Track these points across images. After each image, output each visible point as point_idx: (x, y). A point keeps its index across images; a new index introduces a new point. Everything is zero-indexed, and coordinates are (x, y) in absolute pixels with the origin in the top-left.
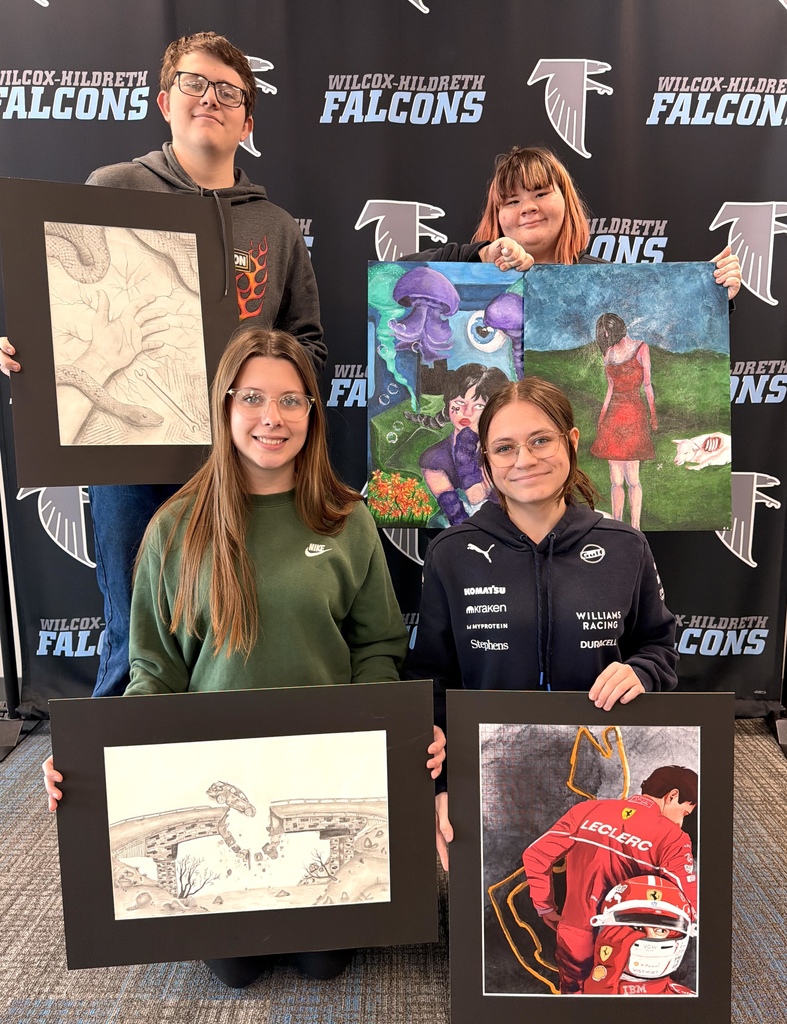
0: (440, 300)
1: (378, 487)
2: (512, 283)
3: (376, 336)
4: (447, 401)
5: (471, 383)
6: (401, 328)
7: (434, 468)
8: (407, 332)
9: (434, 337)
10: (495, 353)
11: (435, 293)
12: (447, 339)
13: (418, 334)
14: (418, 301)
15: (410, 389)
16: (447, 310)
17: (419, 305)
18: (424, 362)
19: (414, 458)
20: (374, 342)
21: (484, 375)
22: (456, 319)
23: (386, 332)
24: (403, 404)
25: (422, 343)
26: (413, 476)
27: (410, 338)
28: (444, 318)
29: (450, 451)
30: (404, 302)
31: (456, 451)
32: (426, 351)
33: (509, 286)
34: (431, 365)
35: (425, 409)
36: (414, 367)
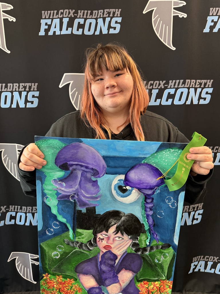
0: (91, 166)
1: (48, 283)
2: (147, 156)
3: (43, 190)
4: (95, 234)
5: (113, 223)
6: (61, 185)
7: (86, 273)
8: (66, 187)
9: (87, 192)
10: (131, 204)
11: (88, 161)
12: (96, 193)
13: (74, 189)
14: (74, 167)
15: (68, 226)
16: (96, 173)
17: (75, 170)
18: (79, 208)
19: (72, 267)
20: (41, 194)
21: (123, 219)
22: (103, 180)
23: (50, 188)
24: (64, 235)
25: (78, 195)
26: (71, 277)
27: (68, 192)
28: (94, 179)
29: (97, 264)
30: (64, 167)
31: (101, 264)
32: (80, 201)
33: (145, 158)
34: (84, 210)
35: (79, 238)
36: (71, 211)
